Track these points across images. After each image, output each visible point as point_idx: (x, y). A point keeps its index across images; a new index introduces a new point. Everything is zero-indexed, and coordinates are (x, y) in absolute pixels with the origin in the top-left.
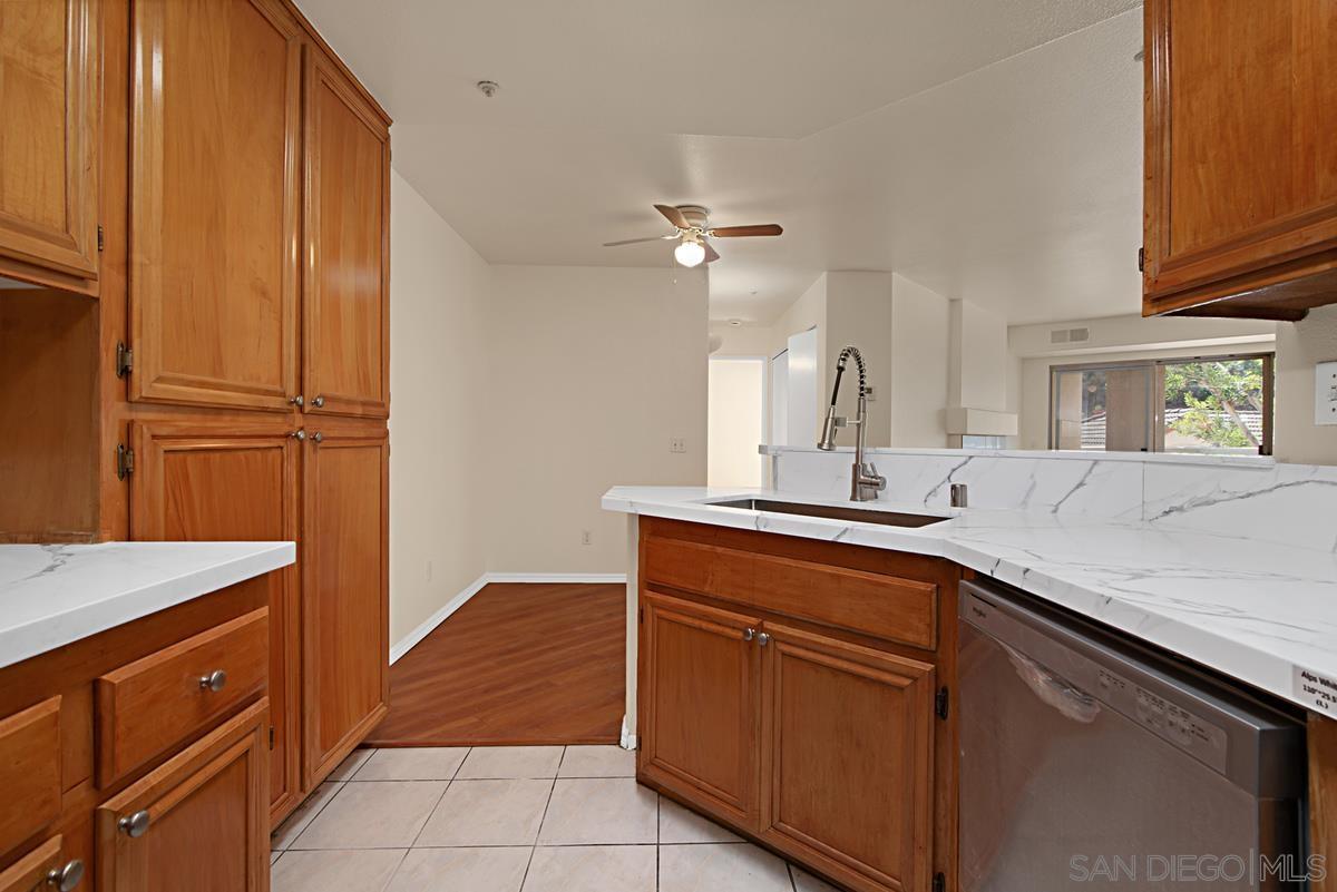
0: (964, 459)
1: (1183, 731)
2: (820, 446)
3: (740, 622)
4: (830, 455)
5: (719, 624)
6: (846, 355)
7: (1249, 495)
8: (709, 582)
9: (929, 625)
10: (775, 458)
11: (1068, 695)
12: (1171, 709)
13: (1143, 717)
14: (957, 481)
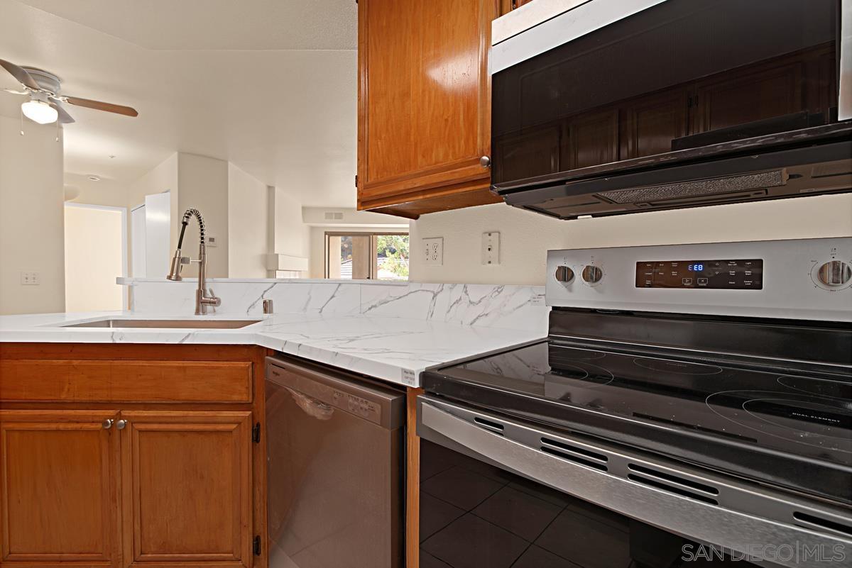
0: (271, 285)
1: (366, 410)
2: (169, 278)
3: (99, 416)
4: (177, 283)
5: (78, 422)
6: (189, 214)
7: (400, 298)
8: (66, 390)
9: (247, 388)
10: (130, 288)
11: (320, 408)
12: (362, 401)
13: (350, 408)
14: (267, 297)
